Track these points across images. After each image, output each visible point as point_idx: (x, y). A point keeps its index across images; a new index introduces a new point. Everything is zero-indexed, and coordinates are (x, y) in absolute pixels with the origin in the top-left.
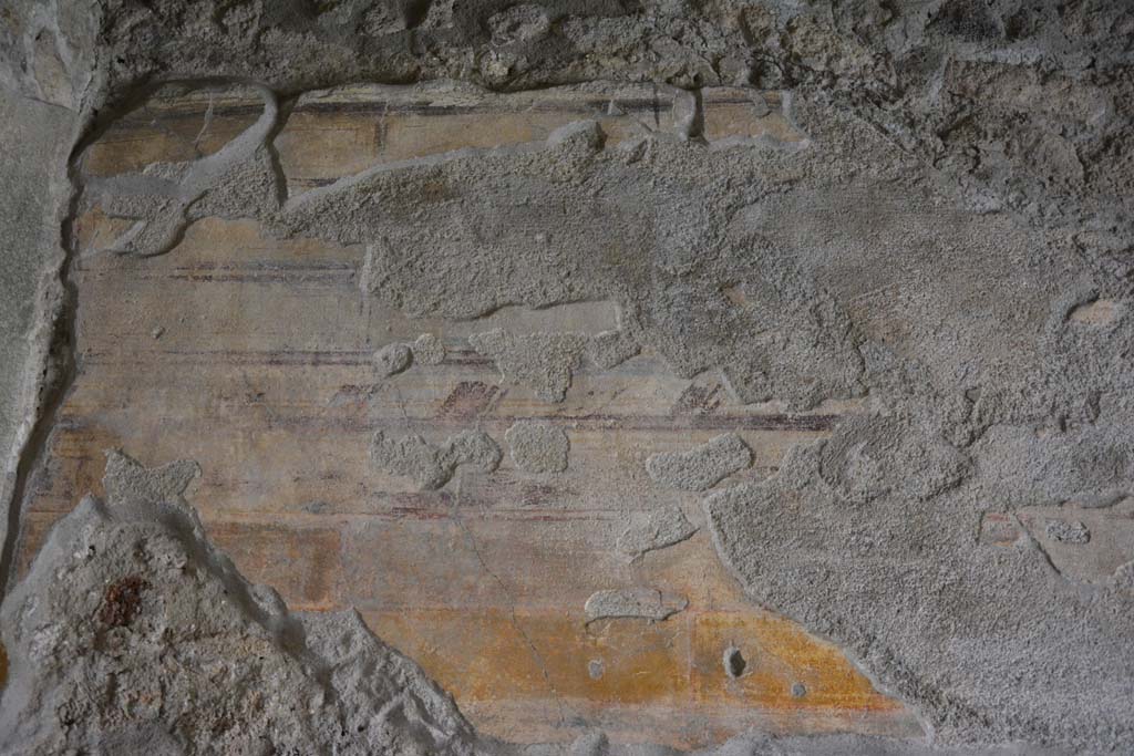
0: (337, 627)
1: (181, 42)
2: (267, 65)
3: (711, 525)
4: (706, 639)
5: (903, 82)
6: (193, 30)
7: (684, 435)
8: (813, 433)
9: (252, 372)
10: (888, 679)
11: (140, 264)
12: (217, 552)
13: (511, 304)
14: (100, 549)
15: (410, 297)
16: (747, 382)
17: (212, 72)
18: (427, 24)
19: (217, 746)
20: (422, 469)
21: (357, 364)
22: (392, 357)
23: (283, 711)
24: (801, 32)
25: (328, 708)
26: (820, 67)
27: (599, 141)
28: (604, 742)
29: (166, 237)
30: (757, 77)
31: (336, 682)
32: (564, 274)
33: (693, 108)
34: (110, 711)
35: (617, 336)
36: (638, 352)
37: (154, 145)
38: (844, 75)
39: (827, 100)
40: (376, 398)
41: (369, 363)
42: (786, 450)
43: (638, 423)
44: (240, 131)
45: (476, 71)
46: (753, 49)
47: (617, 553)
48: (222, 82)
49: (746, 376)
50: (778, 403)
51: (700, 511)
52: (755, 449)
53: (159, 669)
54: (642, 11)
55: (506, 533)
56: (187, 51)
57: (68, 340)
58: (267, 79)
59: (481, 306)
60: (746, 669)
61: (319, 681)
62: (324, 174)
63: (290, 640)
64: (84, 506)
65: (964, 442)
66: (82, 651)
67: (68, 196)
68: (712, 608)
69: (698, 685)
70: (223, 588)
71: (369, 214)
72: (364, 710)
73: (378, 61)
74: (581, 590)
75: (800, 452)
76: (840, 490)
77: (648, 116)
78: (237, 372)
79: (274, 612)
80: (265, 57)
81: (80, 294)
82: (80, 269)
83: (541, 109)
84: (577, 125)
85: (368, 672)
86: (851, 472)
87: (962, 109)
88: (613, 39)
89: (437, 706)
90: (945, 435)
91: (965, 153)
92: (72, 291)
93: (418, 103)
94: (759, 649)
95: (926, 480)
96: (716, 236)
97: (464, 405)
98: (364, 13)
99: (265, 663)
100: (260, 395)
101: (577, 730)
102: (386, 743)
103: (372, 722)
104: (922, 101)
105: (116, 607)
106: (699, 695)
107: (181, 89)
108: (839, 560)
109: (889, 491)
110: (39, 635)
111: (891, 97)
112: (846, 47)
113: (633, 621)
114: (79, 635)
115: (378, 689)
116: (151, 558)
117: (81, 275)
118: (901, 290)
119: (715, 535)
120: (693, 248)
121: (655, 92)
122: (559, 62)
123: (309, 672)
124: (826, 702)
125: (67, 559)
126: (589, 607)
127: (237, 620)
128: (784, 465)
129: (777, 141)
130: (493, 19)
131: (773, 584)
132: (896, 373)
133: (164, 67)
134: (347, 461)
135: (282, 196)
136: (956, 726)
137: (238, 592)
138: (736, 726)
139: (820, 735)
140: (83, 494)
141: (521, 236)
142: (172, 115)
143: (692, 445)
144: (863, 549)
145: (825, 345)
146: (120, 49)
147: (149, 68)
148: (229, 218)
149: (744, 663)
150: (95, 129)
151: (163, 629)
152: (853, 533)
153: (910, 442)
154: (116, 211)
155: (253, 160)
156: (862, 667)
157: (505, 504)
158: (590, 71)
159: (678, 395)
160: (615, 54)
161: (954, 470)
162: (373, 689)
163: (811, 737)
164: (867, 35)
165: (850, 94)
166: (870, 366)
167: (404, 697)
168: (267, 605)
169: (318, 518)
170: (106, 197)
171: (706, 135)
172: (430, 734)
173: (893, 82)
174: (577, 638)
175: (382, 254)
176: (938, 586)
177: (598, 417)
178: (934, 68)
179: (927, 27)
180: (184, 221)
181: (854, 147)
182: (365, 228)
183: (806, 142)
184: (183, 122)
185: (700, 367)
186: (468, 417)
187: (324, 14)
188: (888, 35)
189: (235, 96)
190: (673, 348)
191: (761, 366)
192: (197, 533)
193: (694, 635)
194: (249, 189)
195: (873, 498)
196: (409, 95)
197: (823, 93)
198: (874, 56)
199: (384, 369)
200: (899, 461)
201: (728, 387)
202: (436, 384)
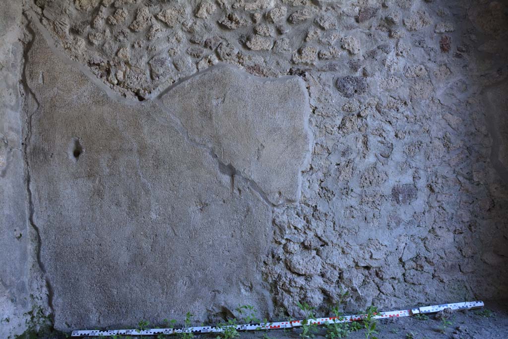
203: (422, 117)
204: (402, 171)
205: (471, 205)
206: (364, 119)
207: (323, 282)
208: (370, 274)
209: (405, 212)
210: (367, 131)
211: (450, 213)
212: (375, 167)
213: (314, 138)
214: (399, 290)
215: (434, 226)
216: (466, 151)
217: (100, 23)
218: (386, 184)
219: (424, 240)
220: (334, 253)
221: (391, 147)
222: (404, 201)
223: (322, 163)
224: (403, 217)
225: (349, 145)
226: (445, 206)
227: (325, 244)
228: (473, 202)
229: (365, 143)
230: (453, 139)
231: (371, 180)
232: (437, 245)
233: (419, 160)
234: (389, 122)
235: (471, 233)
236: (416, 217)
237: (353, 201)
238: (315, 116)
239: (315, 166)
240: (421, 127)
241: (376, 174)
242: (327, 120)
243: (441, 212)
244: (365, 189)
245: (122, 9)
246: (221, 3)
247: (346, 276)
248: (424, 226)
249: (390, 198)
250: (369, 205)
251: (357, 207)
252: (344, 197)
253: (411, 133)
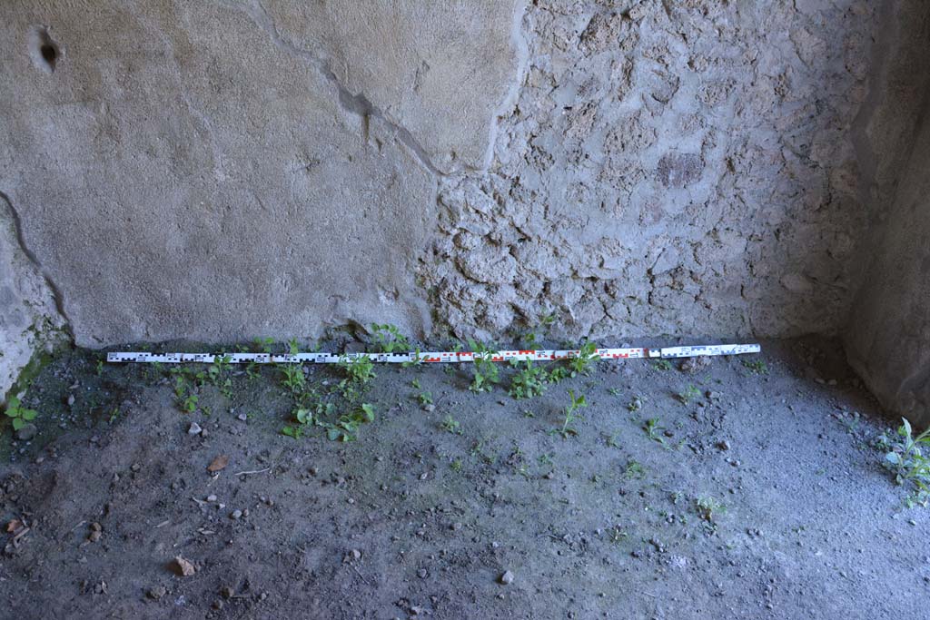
203: (749, 33)
204: (686, 130)
205: (791, 200)
206: (634, 25)
207: (515, 296)
208: (595, 289)
209: (674, 201)
210: (636, 48)
211: (750, 209)
212: (636, 118)
213: (528, 55)
214: (637, 315)
215: (717, 227)
216: (813, 107)
218: (652, 150)
219: (696, 246)
220: (539, 255)
221: (676, 85)
222: (677, 182)
223: (539, 105)
224: (668, 208)
225: (596, 73)
226: (745, 196)
227: (525, 239)
228: (797, 193)
229: (628, 72)
230: (796, 80)
231: (625, 142)
232: (716, 255)
233: (721, 115)
234: (684, 35)
235: (776, 240)
236: (690, 210)
237: (586, 174)
238: (538, 10)
239: (525, 108)
240: (742, 51)
241: (637, 132)
242: (561, 21)
243: (735, 206)
244: (611, 155)
247: (554, 289)
248: (701, 225)
249: (653, 176)
250: (614, 183)
251: (590, 185)
252: (570, 166)
253: (720, 61)
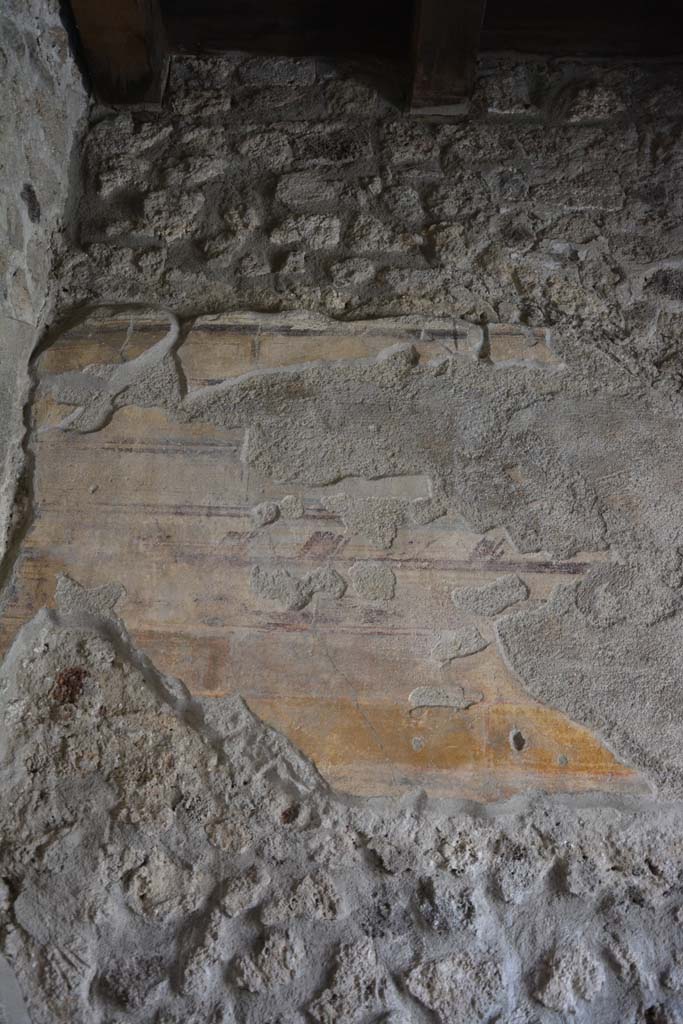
0: (227, 709)
1: (109, 278)
2: (171, 295)
3: (499, 640)
4: (497, 723)
5: (630, 326)
6: (117, 270)
7: (479, 575)
8: (572, 576)
9: (162, 520)
10: (625, 753)
11: (80, 437)
12: (138, 651)
13: (351, 475)
14: (52, 647)
15: (277, 468)
16: (523, 537)
17: (131, 300)
18: (286, 270)
19: (141, 792)
20: (288, 595)
21: (239, 516)
22: (265, 512)
23: (189, 769)
24: (557, 286)
25: (221, 767)
26: (571, 312)
27: (414, 359)
28: (423, 797)
29: (99, 419)
30: (525, 316)
31: (227, 749)
32: (390, 454)
33: (482, 337)
34: (63, 764)
35: (429, 502)
36: (445, 513)
37: (90, 352)
38: (587, 319)
39: (576, 336)
40: (253, 542)
41: (248, 516)
42: (552, 587)
43: (446, 565)
44: (152, 344)
45: (323, 304)
46: (522, 297)
47: (431, 660)
48: (138, 307)
49: (522, 533)
50: (546, 553)
51: (491, 630)
52: (530, 585)
53: (97, 735)
54: (443, 266)
55: (350, 644)
56: (113, 284)
57: (27, 492)
58: (171, 305)
59: (330, 477)
60: (526, 745)
61: (213, 747)
62: (214, 376)
63: (192, 717)
64: (42, 614)
65: (676, 584)
66: (41, 720)
67: (28, 387)
68: (500, 700)
69: (492, 756)
70: (142, 678)
71: (247, 406)
72: (247, 770)
73: (250, 295)
74: (404, 686)
75: (562, 589)
76: (590, 617)
77: (449, 342)
78: (151, 520)
79: (181, 697)
80: (169, 289)
81: (37, 459)
82: (37, 441)
83: (372, 334)
84: (398, 346)
85: (250, 742)
86: (598, 605)
87: (671, 346)
88: (422, 285)
89: (302, 768)
90: (663, 579)
91: (673, 378)
92: (30, 457)
93: (283, 327)
94: (535, 731)
95: (649, 611)
96: (500, 431)
97: (318, 549)
98: (240, 260)
99: (174, 734)
100: (168, 537)
101: (405, 787)
102: (264, 794)
103: (254, 778)
104: (643, 340)
105: (64, 689)
106: (492, 764)
107: (109, 312)
108: (590, 668)
109: (625, 618)
110: (11, 707)
111: (621, 336)
112: (589, 299)
113: (444, 709)
114: (39, 708)
115: (258, 755)
116: (89, 654)
117: (38, 445)
118: (631, 474)
119: (502, 647)
120: (483, 438)
121: (454, 325)
122: (383, 301)
123: (206, 741)
124: (582, 769)
125: (29, 653)
126: (412, 699)
127: (152, 702)
128: (551, 599)
129: (543, 364)
130: (334, 267)
131: (544, 684)
132: (628, 533)
133: (96, 295)
134: (233, 587)
135: (183, 391)
136: (673, 786)
137: (153, 680)
138: (518, 786)
139: (578, 793)
140: (40, 606)
141: (359, 425)
142: (104, 331)
143: (485, 582)
144: (607, 660)
145: (578, 512)
146: (65, 282)
147: (85, 296)
148: (144, 406)
149: (524, 741)
150: (47, 339)
151: (99, 706)
152: (600, 649)
153: (639, 584)
154: (62, 400)
155: (161, 365)
156: (607, 744)
157: (350, 622)
158: (405, 308)
159: (473, 545)
160: (424, 296)
161: (670, 605)
162: (255, 755)
163: (572, 794)
164: (604, 291)
165: (592, 333)
166: (611, 529)
167: (277, 761)
168: (175, 691)
169: (213, 629)
170: (55, 388)
171: (492, 358)
172: (297, 788)
173: (622, 325)
174: (404, 721)
175: (256, 436)
176: (659, 687)
177: (417, 560)
178: (651, 316)
179: (645, 288)
180: (111, 408)
181: (596, 371)
182: (244, 416)
183: (562, 366)
184: (111, 336)
185: (489, 525)
186: (321, 558)
187: (212, 260)
188: (618, 292)
189: (150, 318)
190: (470, 512)
191: (533, 526)
192: (124, 637)
193: (487, 722)
194: (159, 385)
195: (613, 624)
196: (276, 321)
197: (573, 331)
198: (608, 306)
199: (259, 521)
200: (632, 597)
201: (510, 541)
202: (297, 533)
217: (206, 979)
245: (287, 936)
246: (623, 962)
